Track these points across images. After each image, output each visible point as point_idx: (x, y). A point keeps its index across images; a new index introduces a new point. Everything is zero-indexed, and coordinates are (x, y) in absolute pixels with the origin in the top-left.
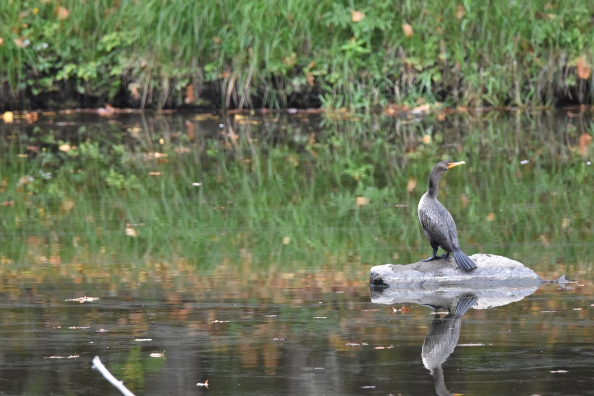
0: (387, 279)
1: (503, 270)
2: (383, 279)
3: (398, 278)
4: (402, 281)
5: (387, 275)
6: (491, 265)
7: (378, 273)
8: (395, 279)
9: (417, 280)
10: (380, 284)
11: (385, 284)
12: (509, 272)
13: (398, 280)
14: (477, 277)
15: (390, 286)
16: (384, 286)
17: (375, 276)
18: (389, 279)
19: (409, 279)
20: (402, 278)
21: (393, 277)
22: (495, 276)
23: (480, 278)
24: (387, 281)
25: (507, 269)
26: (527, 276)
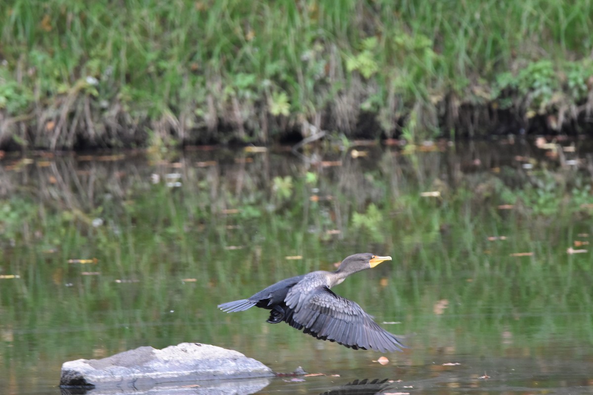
0: (90, 379)
1: (226, 363)
2: (85, 378)
3: (103, 377)
4: (109, 380)
5: (88, 372)
6: (207, 357)
7: (77, 370)
8: (99, 377)
9: (127, 378)
10: (79, 384)
11: (89, 385)
12: (233, 364)
13: (104, 378)
14: (196, 372)
15: (96, 387)
16: (87, 387)
17: (73, 375)
18: (92, 378)
19: (118, 377)
20: (108, 376)
21: (96, 375)
22: (218, 370)
23: (201, 373)
24: (90, 381)
25: (230, 361)
26: (256, 368)
